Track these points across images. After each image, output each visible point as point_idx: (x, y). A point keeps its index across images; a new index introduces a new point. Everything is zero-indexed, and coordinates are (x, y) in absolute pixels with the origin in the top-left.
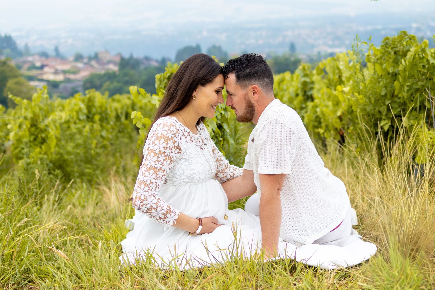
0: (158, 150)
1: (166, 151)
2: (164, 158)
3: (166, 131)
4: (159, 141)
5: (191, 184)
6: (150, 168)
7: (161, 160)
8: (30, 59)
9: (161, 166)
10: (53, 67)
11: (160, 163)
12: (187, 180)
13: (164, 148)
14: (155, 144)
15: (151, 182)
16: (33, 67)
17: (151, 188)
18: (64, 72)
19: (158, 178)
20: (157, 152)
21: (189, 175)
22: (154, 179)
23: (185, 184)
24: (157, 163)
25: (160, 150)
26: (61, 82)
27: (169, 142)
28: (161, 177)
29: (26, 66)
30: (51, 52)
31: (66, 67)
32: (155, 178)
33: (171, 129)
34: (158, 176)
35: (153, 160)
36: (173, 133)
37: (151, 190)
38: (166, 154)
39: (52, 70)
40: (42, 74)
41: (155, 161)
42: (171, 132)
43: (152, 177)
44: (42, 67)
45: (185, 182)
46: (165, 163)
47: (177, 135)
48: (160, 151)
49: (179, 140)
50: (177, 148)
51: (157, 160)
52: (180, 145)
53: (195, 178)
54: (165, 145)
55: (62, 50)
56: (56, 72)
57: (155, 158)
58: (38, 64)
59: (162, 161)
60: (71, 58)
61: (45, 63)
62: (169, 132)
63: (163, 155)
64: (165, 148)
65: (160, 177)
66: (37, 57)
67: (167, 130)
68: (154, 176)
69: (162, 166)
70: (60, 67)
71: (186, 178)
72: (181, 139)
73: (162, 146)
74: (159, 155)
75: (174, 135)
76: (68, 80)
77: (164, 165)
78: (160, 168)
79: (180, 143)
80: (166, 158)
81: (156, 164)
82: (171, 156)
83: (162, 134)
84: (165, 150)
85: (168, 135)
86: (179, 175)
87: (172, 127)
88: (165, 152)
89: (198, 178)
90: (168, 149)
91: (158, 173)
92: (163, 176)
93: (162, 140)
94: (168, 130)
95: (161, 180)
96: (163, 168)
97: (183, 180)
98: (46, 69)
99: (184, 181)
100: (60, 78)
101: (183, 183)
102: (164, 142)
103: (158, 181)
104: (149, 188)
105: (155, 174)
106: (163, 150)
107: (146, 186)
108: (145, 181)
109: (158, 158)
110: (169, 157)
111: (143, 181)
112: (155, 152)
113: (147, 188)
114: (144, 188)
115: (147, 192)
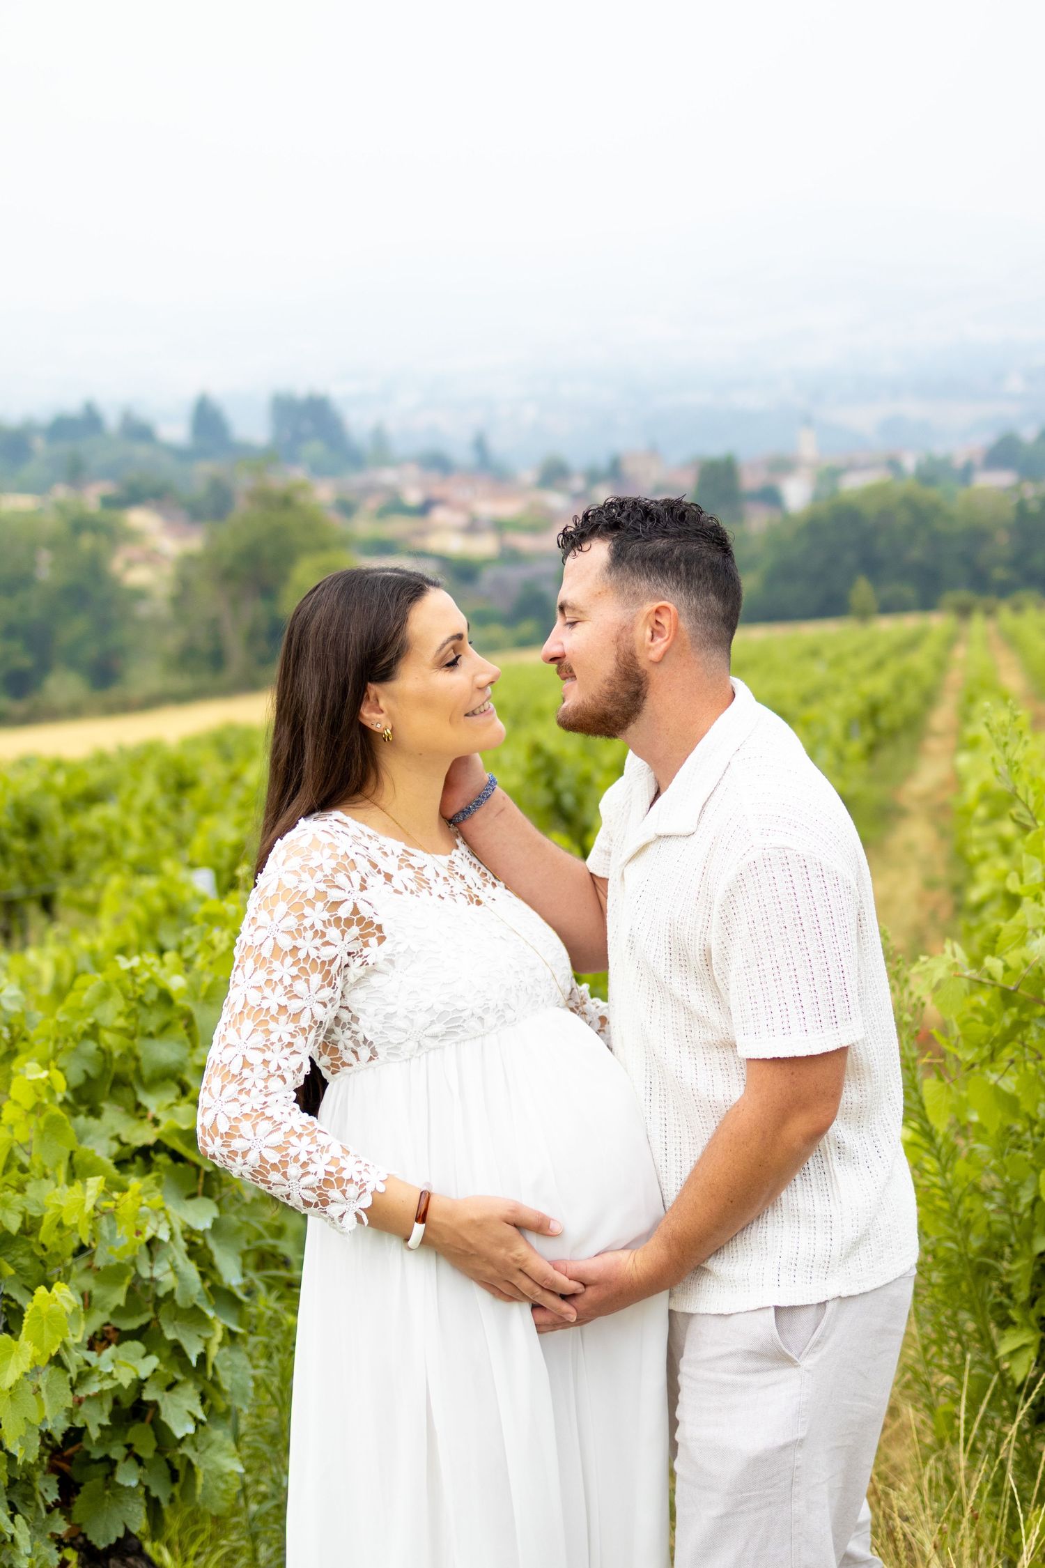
0: (269, 944)
1: (299, 943)
2: (294, 971)
3: (295, 872)
4: (271, 912)
5: (457, 1038)
6: (241, 1013)
7: (281, 980)
8: (388, 476)
9: (284, 1001)
10: (462, 507)
11: (280, 989)
12: (438, 1028)
13: (290, 933)
14: (259, 923)
15: (246, 1064)
16: (395, 507)
17: (247, 1085)
18: (499, 526)
19: (272, 1044)
20: (266, 952)
21: (439, 1008)
22: (257, 1052)
23: (436, 1043)
24: (267, 992)
25: (276, 945)
26: (487, 562)
27: (307, 911)
28: (287, 1039)
29: (372, 503)
30: (462, 454)
31: (508, 509)
32: (261, 1046)
33: (313, 864)
34: (274, 1037)
35: (252, 982)
36: (319, 875)
37: (248, 1093)
38: (302, 955)
39: (460, 519)
40: (422, 533)
41: (259, 988)
42: (312, 872)
43: (251, 1043)
44: (425, 509)
45: (435, 1037)
46: (300, 987)
47: (341, 879)
48: (276, 950)
49: (357, 895)
50: (349, 922)
51: (268, 982)
52: (366, 911)
53: (466, 1014)
54: (291, 922)
55: (500, 445)
56: (472, 528)
57: (261, 976)
58: (413, 497)
59: (287, 981)
60: (528, 475)
61: (437, 491)
62: (305, 876)
63: (289, 960)
64: (298, 932)
65: (280, 1039)
66: (412, 472)
67: (297, 868)
68: (259, 1039)
69: (289, 998)
70: (487, 509)
71: (432, 1022)
72: (363, 888)
73: (281, 927)
74: (271, 962)
75: (325, 881)
76: (511, 557)
77: (296, 996)
78: (282, 1008)
80: (302, 969)
81: (264, 998)
82: (323, 959)
83: (280, 886)
84: (294, 938)
85: (302, 887)
86: (406, 1017)
88: (295, 949)
89: (479, 1012)
90: (310, 934)
91: (272, 1026)
92: (293, 1036)
93: (282, 908)
94: (302, 867)
95: (287, 1051)
96: (294, 1006)
97: (427, 1032)
98: (440, 515)
99: (430, 1031)
100: (484, 546)
101: (428, 1043)
102: (287, 914)
103: (276, 1057)
104: (239, 1088)
105: (259, 1033)
106: (286, 943)
107: (230, 1082)
108: (227, 1062)
109: (271, 972)
110: (319, 961)
111: (221, 1065)
112: (260, 954)
113: (232, 1089)
114: (223, 1087)
115: (235, 1100)
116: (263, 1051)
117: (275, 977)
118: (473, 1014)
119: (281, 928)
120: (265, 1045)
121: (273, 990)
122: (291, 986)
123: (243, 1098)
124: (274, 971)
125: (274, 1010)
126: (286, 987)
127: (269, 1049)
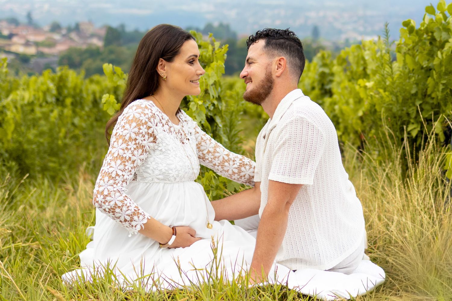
0: (128, 135)
1: (137, 137)
2: (135, 146)
3: (139, 113)
4: (130, 125)
5: (166, 182)
6: (117, 157)
7: (130, 149)
9: (130, 156)
10: (24, 37)
11: (130, 151)
12: (161, 177)
13: (135, 133)
14: (125, 128)
15: (117, 175)
17: (117, 182)
18: (37, 44)
19: (126, 170)
21: (164, 171)
22: (121, 171)
23: (158, 181)
24: (126, 151)
25: (130, 136)
26: (33, 56)
27: (141, 127)
28: (130, 169)
30: (23, 19)
31: (40, 38)
32: (122, 169)
33: (145, 112)
34: (127, 168)
35: (121, 147)
36: (147, 116)
37: (117, 184)
38: (137, 142)
39: (22, 41)
40: (10, 45)
41: (123, 150)
42: (145, 115)
43: (119, 168)
44: (10, 36)
45: (158, 179)
46: (135, 152)
47: (152, 120)
48: (130, 137)
49: (154, 127)
50: (151, 135)
51: (127, 148)
52: (155, 133)
53: (171, 175)
54: (136, 130)
55: (36, 17)
56: (27, 44)
57: (124, 146)
58: (6, 33)
59: (132, 149)
60: (47, 28)
61: (15, 31)
62: (142, 115)
63: (134, 142)
64: (137, 134)
65: (128, 169)
67: (140, 112)
68: (122, 167)
69: (132, 155)
70: (32, 38)
71: (160, 174)
72: (156, 126)
74: (128, 142)
76: (41, 55)
77: (134, 155)
78: (130, 158)
79: (155, 130)
80: (137, 147)
81: (124, 153)
82: (143, 145)
83: (134, 117)
85: (141, 118)
86: (152, 170)
87: (146, 110)
88: (136, 139)
89: (175, 176)
90: (141, 135)
91: (126, 163)
92: (132, 169)
93: (134, 124)
94: (142, 113)
95: (129, 173)
96: (133, 158)
97: (157, 177)
98: (15, 39)
100: (31, 51)
101: (156, 181)
102: (136, 127)
103: (126, 174)
104: (114, 182)
105: (122, 165)
106: (133, 136)
107: (111, 179)
108: (110, 172)
109: (128, 145)
110: (141, 145)
111: (108, 173)
112: (125, 138)
113: (112, 182)
114: (109, 180)
115: (112, 186)
116: (123, 172)
117: (129, 147)
118: (173, 176)
119: (133, 131)
120: (124, 170)
121: (128, 151)
122: (133, 151)
123: (115, 186)
124: (129, 145)
125: (127, 158)
126: (132, 151)
127: (124, 171)
